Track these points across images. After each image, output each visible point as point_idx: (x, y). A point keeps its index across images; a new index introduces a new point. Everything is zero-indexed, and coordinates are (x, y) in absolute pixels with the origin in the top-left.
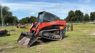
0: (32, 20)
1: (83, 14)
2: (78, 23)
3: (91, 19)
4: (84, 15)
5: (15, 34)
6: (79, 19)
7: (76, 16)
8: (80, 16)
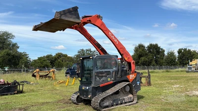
0: (59, 60)
1: (164, 51)
2: (155, 69)
3: (180, 62)
4: (166, 53)
5: (33, 91)
6: (156, 61)
7: (150, 56)
8: (158, 55)
